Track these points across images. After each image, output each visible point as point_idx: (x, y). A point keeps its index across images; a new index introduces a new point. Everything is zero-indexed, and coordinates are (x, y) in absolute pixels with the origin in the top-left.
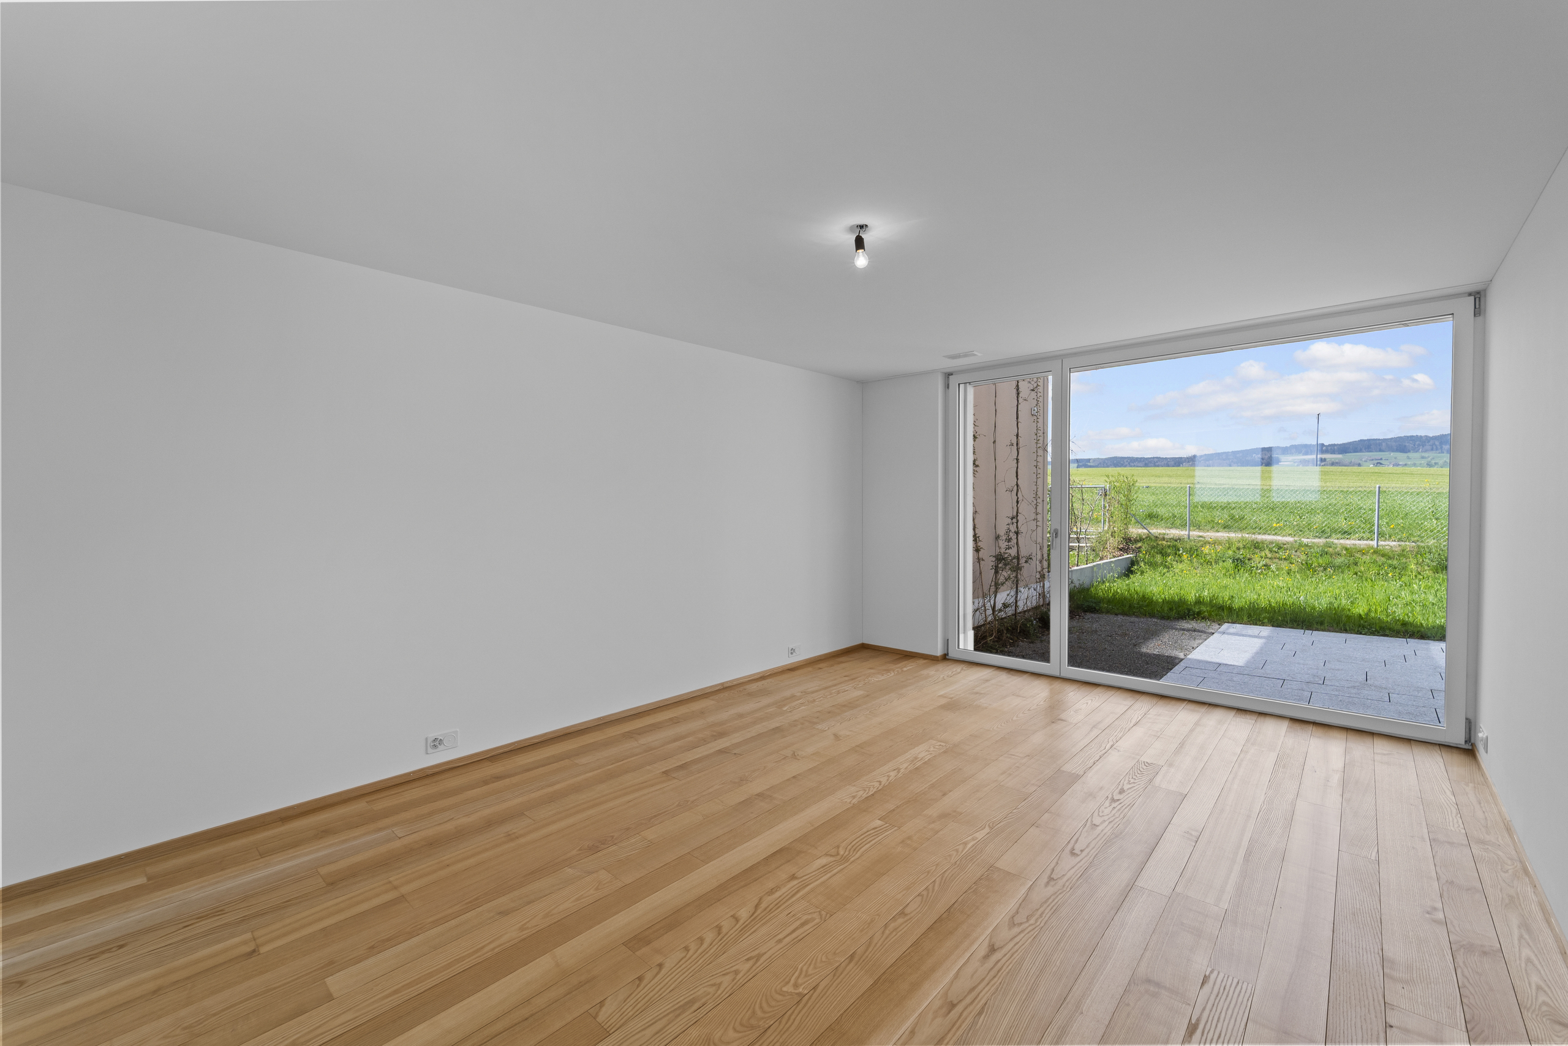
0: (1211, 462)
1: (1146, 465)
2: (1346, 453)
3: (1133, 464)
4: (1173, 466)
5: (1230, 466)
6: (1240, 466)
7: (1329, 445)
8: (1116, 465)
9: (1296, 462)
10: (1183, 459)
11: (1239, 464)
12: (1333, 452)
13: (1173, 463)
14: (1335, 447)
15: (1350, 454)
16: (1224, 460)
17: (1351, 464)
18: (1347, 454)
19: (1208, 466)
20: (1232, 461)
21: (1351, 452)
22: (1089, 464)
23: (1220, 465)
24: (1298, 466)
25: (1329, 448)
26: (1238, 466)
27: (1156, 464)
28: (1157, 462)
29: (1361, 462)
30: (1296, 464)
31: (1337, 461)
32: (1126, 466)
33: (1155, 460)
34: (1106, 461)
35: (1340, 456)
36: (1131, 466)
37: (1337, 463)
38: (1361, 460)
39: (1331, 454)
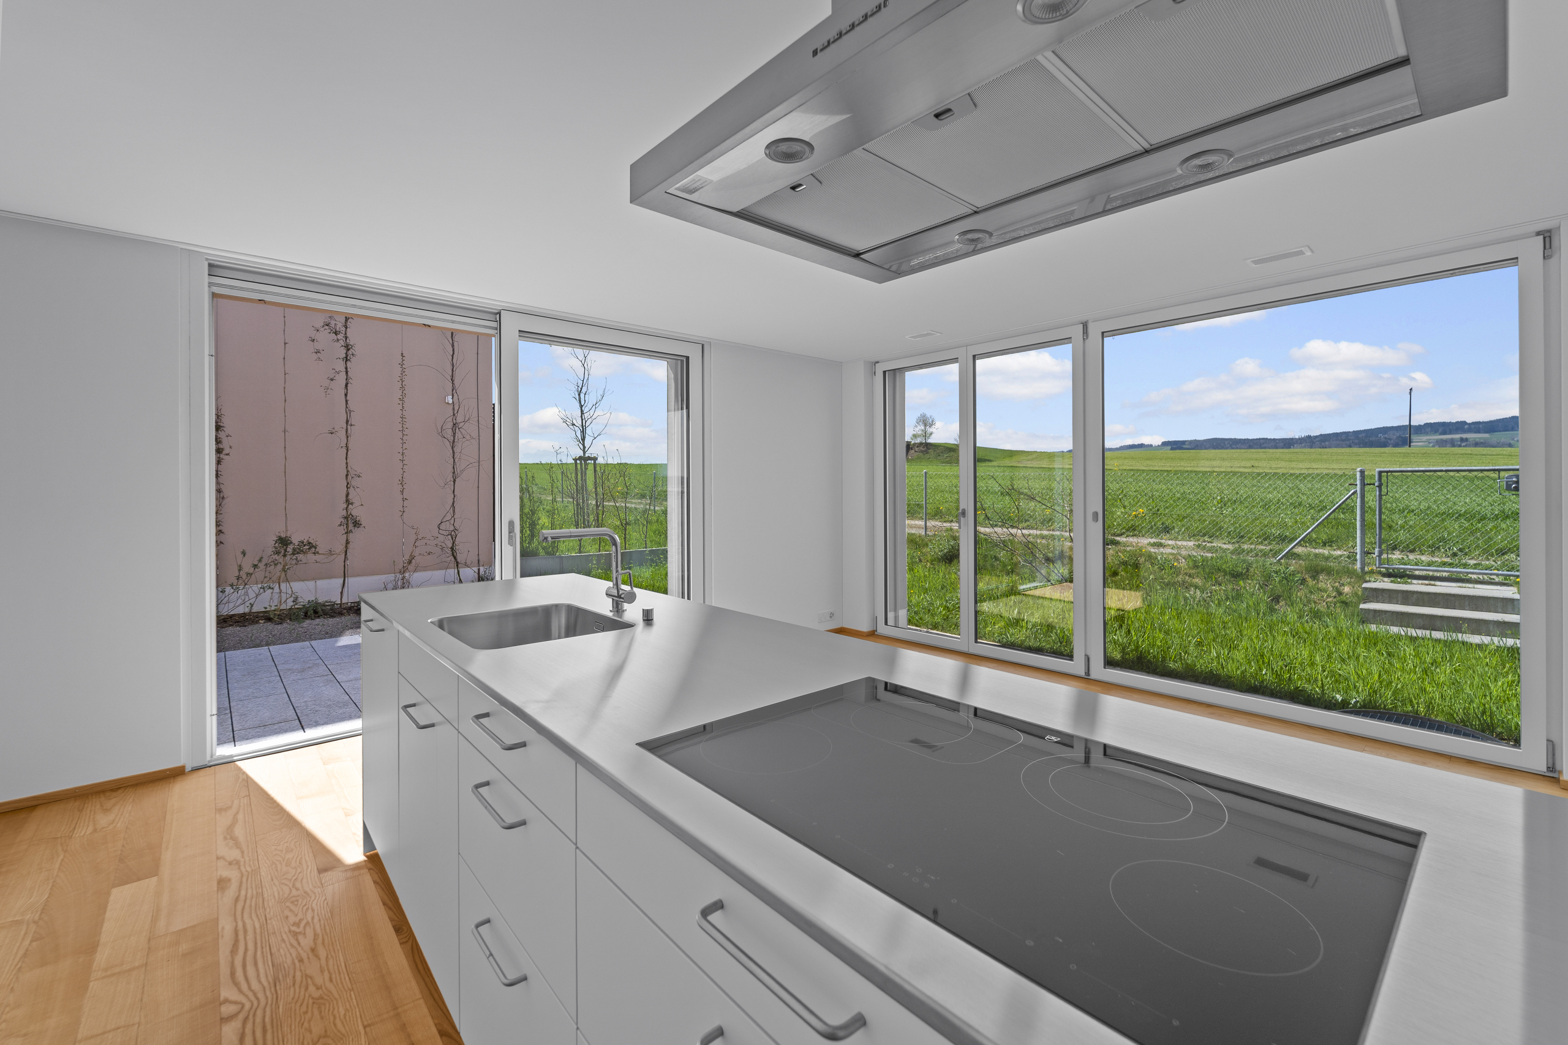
0: (1327, 443)
1: (1250, 447)
2: (1494, 432)
3: (1235, 447)
4: (1283, 448)
5: (1350, 446)
6: (1363, 447)
7: (1473, 423)
8: (1215, 448)
9: (1431, 443)
10: (1295, 441)
11: (1361, 445)
12: (1478, 431)
13: (1282, 444)
14: (1481, 426)
15: (1499, 433)
16: (1343, 441)
17: (1503, 445)
18: (1496, 433)
19: (1323, 448)
20: (1353, 442)
21: (1500, 431)
22: (1184, 446)
23: (1337, 446)
24: (1433, 446)
25: (1473, 426)
26: (1360, 447)
27: (1262, 446)
28: (1263, 444)
29: (1511, 442)
30: (1431, 445)
31: (1482, 441)
32: (1227, 448)
33: (1262, 441)
34: (1205, 444)
35: (1487, 435)
36: (1233, 449)
37: (1482, 443)
38: (1513, 439)
39: (1475, 433)
